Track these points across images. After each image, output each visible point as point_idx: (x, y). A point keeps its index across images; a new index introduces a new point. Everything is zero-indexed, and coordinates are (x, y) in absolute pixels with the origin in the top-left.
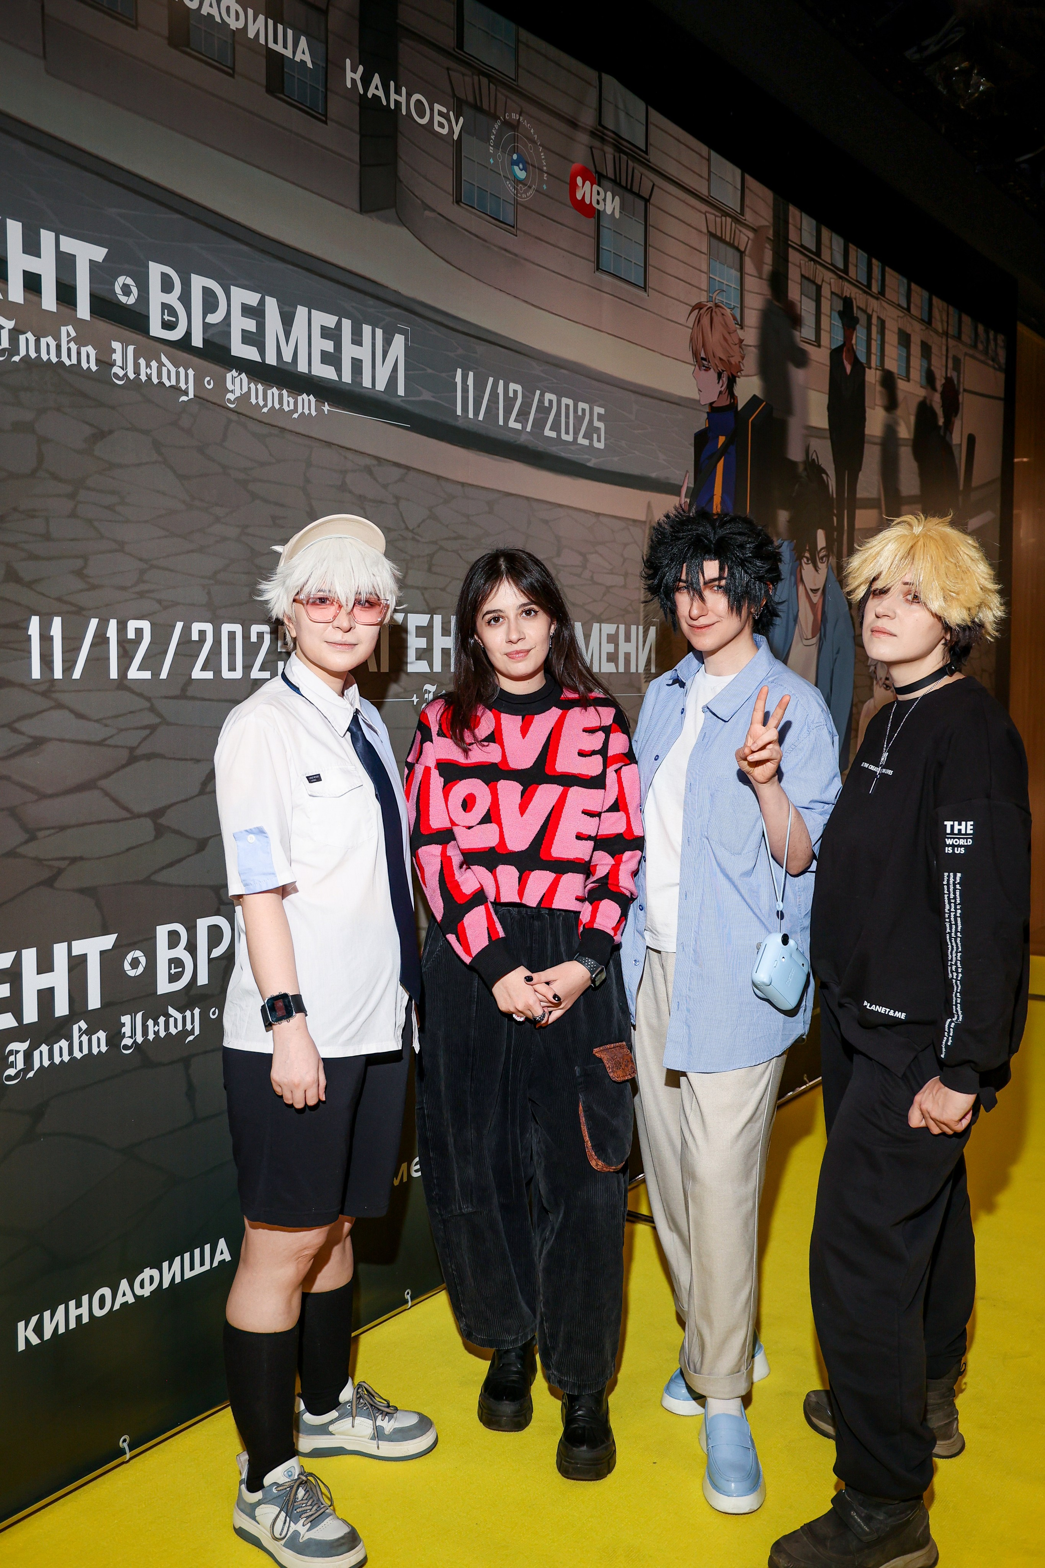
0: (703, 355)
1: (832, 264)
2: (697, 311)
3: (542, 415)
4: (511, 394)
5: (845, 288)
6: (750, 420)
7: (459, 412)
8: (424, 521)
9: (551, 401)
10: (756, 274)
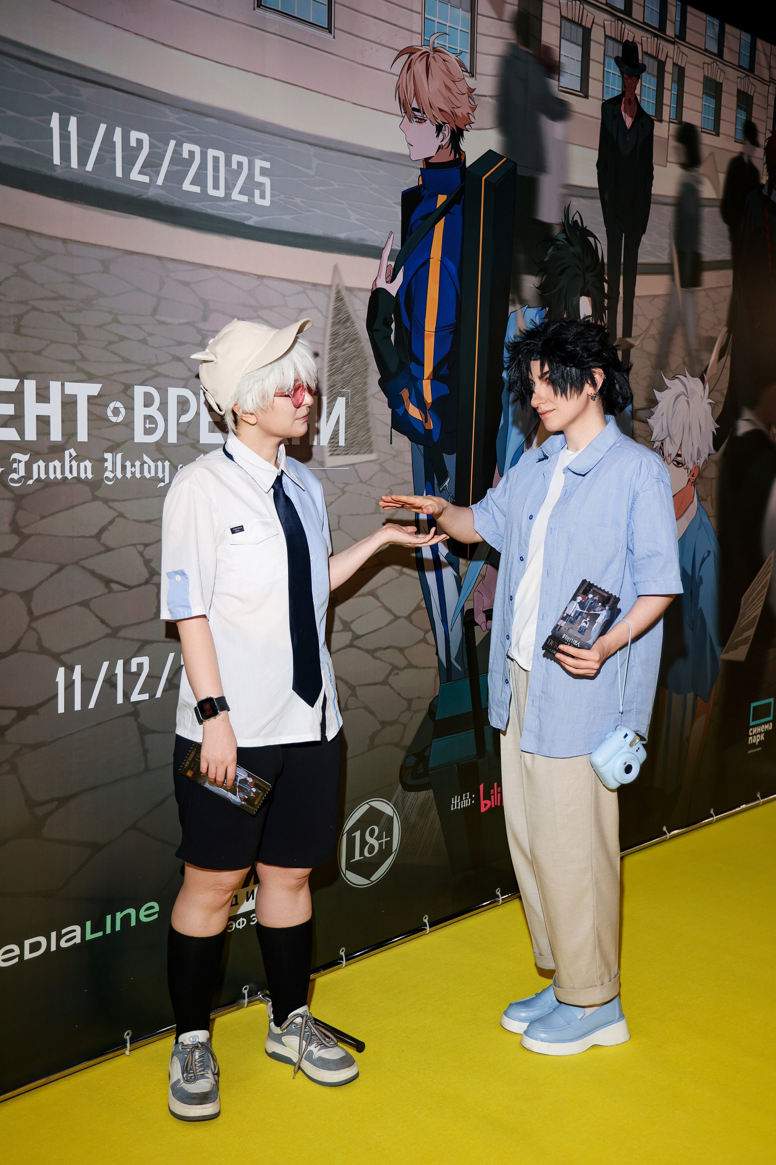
0: (415, 105)
1: (607, 4)
2: (407, 56)
3: (179, 168)
4: (133, 143)
5: (626, 31)
6: (484, 178)
7: (57, 160)
8: (7, 279)
9: (192, 153)
10: (495, 16)
